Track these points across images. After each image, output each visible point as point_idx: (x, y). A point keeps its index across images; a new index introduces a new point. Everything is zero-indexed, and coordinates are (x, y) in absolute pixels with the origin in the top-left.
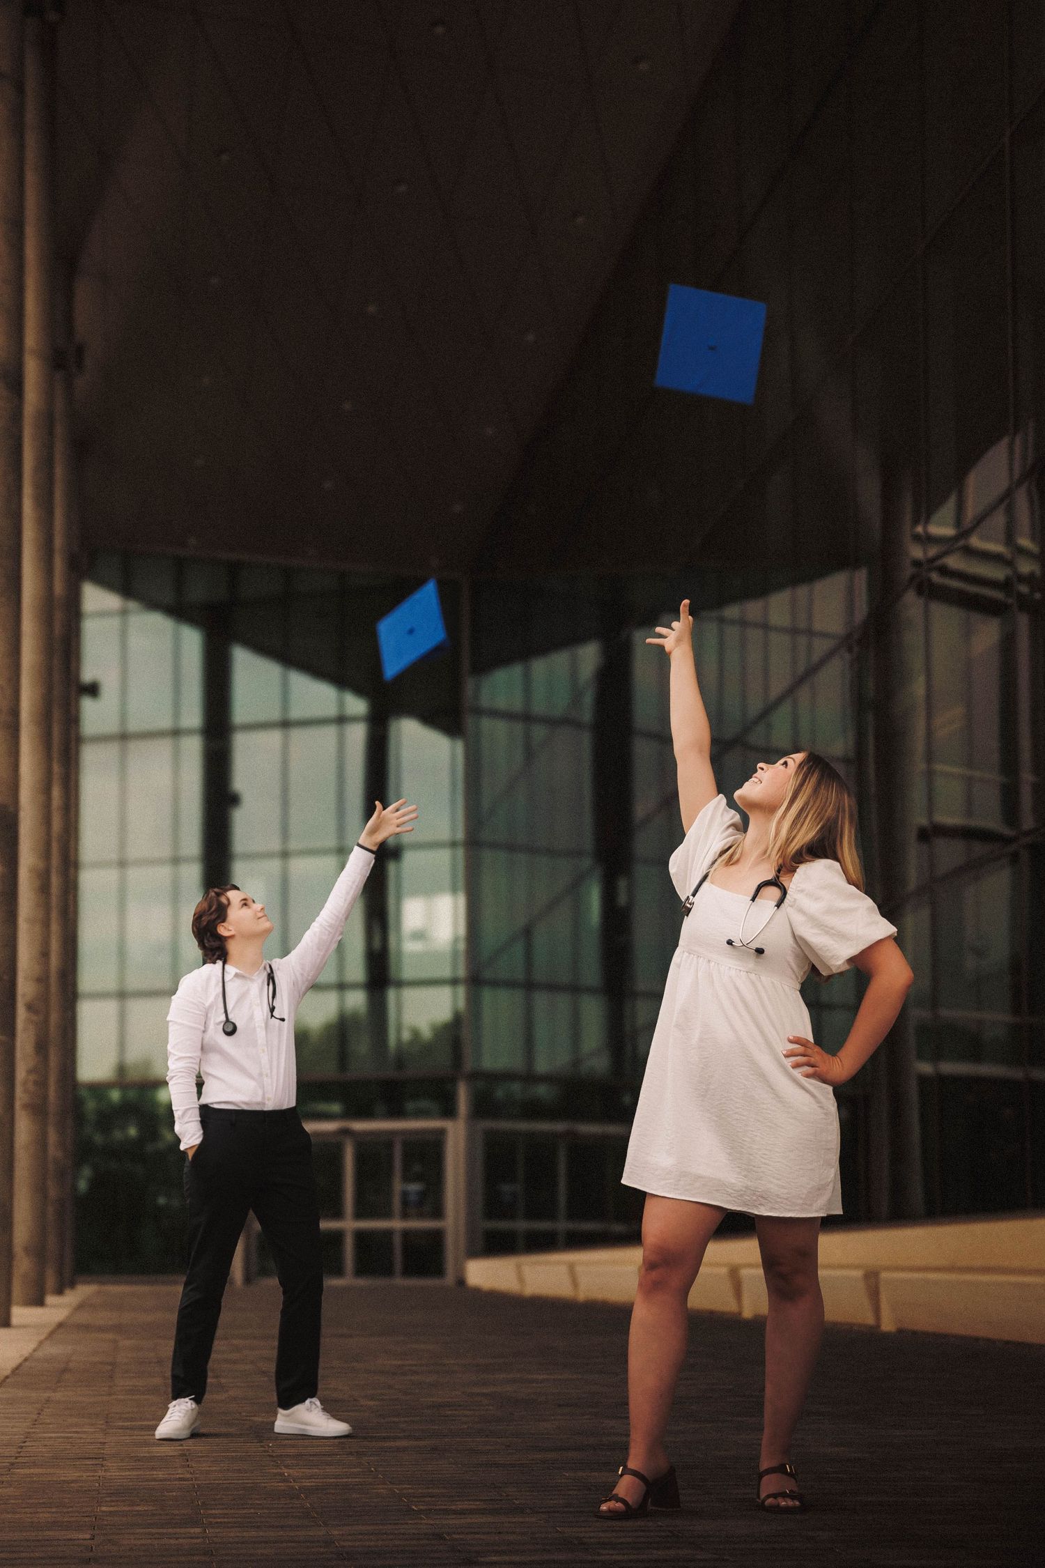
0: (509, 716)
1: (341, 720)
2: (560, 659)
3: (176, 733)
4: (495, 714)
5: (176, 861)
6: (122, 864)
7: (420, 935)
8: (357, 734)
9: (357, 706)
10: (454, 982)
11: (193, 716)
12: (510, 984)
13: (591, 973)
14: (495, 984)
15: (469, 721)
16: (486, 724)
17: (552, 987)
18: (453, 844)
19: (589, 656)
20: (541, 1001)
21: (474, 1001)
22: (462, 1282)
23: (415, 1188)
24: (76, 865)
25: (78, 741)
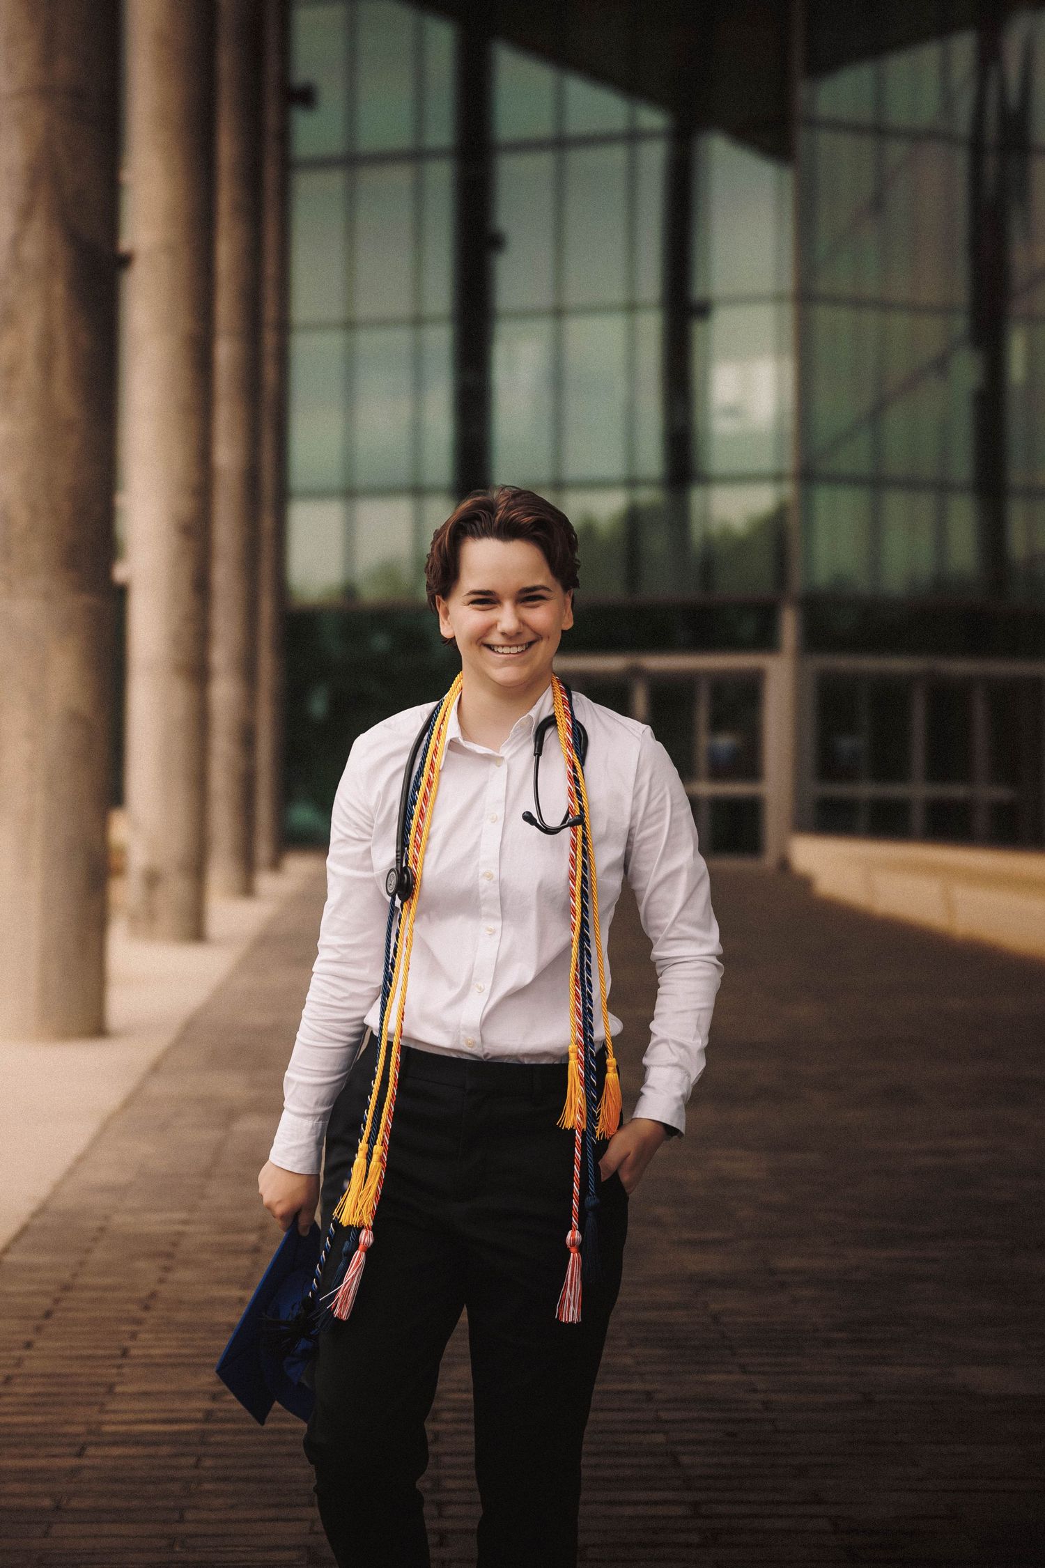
0: (855, 128)
1: (633, 137)
2: (928, 56)
3: (417, 156)
4: (837, 126)
5: (418, 321)
6: (349, 325)
7: (733, 411)
8: (654, 157)
9: (652, 119)
10: (777, 478)
11: (441, 133)
12: (853, 480)
13: (962, 467)
14: (836, 480)
15: (802, 138)
16: (825, 141)
17: (911, 484)
18: (778, 298)
19: (964, 47)
20: (896, 503)
21: (805, 503)
22: (784, 864)
23: (725, 742)
24: (284, 327)
25: (287, 165)
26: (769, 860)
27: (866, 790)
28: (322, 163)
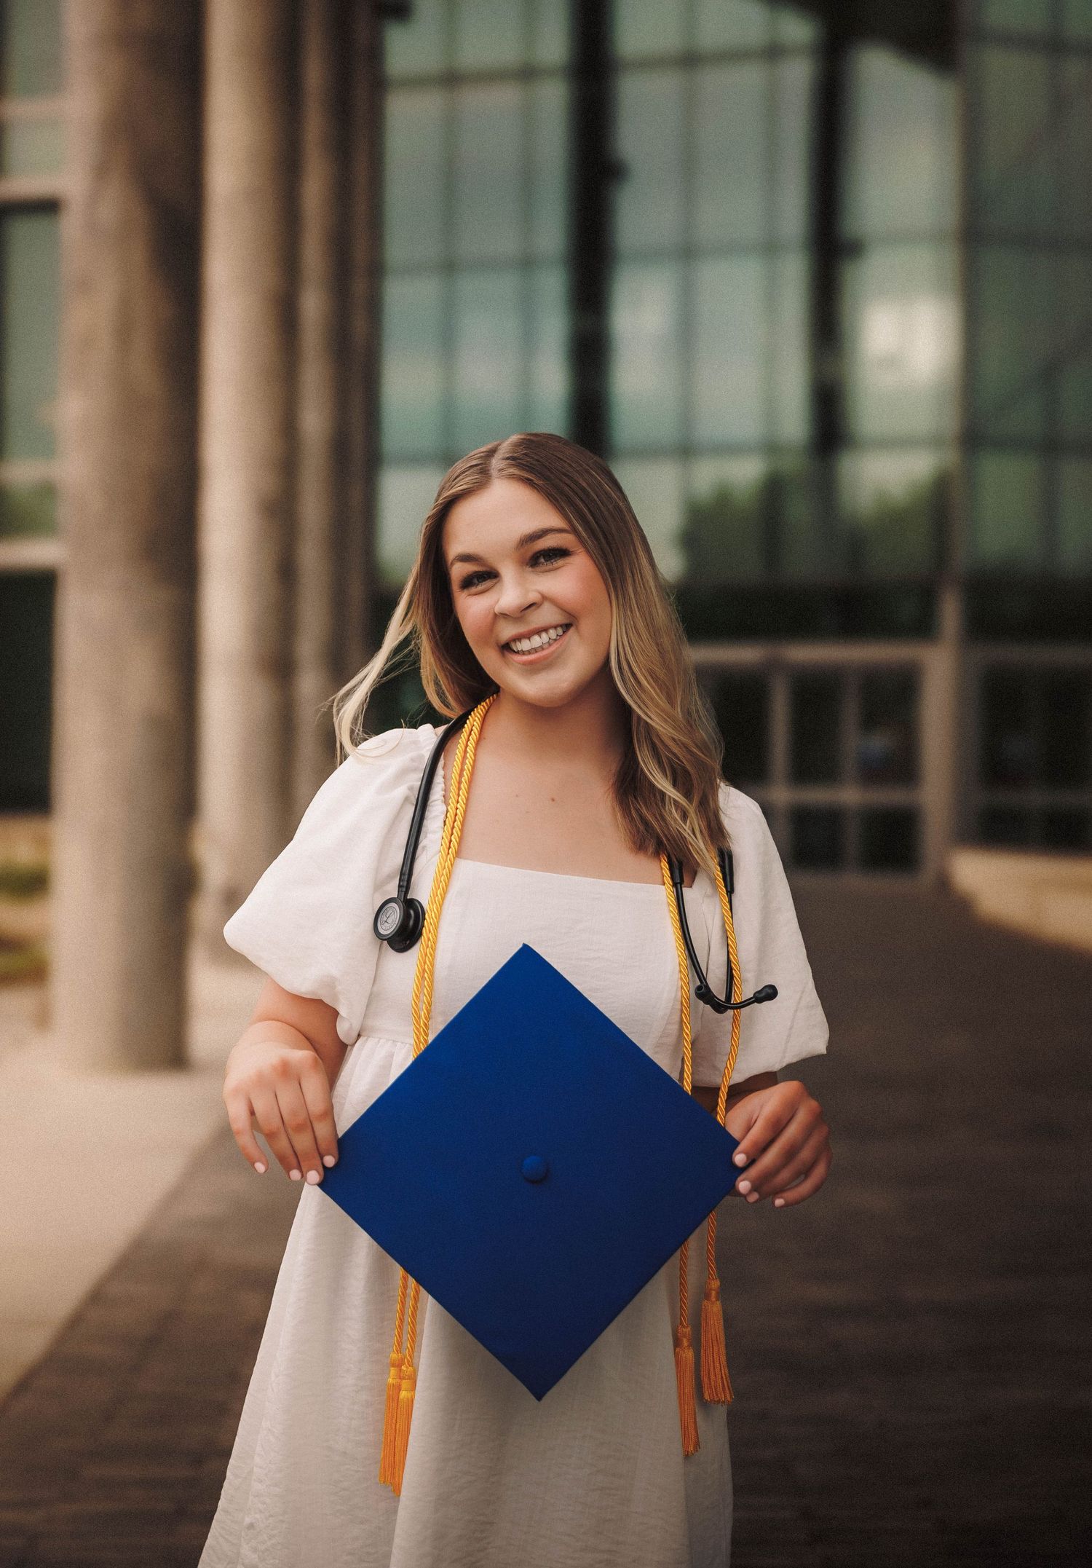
0: (1027, 43)
1: (773, 53)
3: (527, 74)
4: (1007, 40)
5: (528, 264)
6: (449, 266)
7: (892, 361)
9: (797, 30)
10: (937, 442)
11: (555, 48)
12: (1023, 445)
14: (1003, 445)
15: (968, 51)
16: (994, 59)
18: (940, 239)
20: (1070, 470)
22: (944, 884)
23: (879, 743)
24: (376, 271)
25: (379, 85)
26: (927, 877)
27: (1036, 798)
28: (417, 82)
